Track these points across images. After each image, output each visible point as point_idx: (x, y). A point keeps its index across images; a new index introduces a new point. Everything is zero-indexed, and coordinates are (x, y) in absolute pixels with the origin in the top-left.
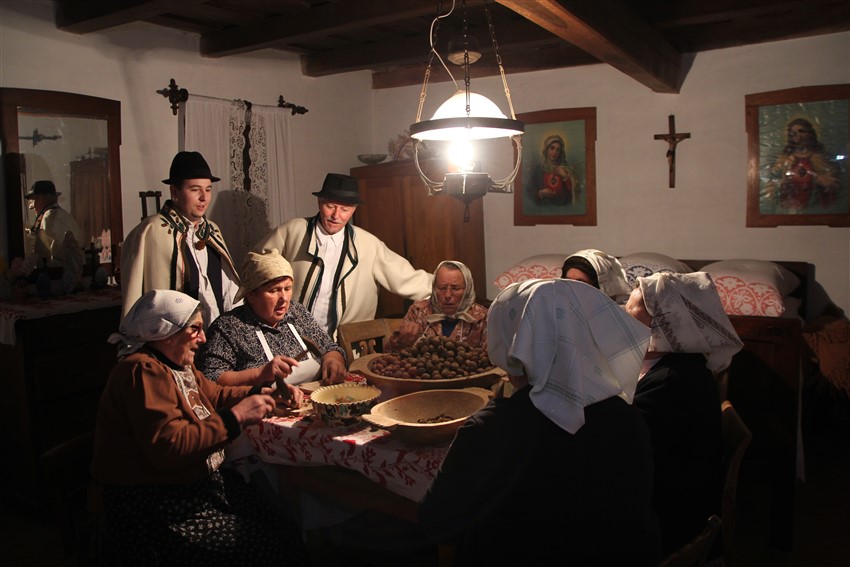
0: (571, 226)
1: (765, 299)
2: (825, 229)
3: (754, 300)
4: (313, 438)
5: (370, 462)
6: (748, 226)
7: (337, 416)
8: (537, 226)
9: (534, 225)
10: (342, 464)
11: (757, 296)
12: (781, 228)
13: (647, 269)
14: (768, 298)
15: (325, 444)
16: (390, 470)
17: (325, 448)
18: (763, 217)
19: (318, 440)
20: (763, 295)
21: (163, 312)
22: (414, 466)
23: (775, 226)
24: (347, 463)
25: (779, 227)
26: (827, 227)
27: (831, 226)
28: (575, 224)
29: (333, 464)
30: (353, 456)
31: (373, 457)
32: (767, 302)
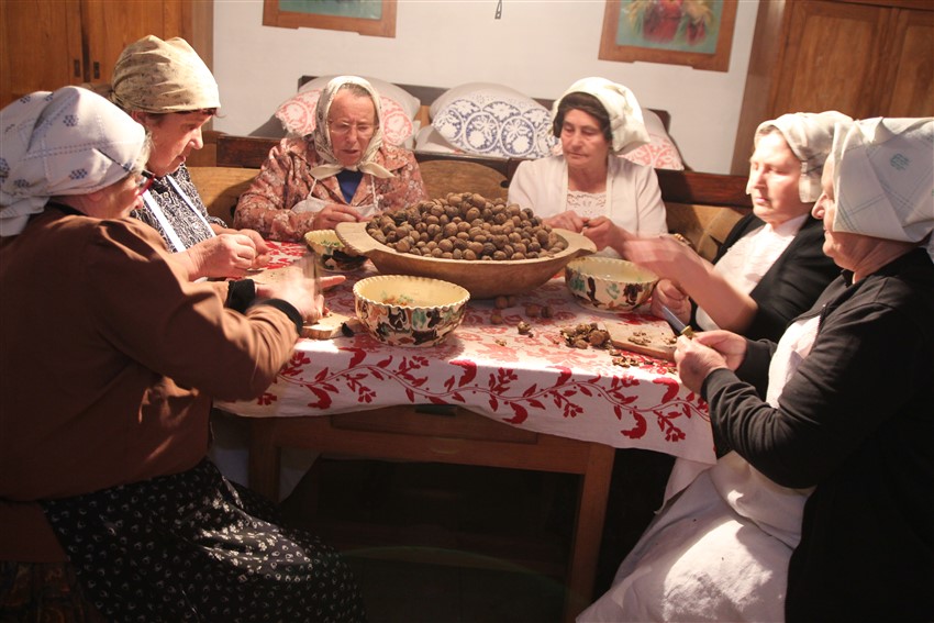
0: (356, 35)
1: (662, 155)
2: (688, 70)
3: (648, 154)
4: (383, 364)
5: (501, 390)
6: (600, 58)
7: (407, 326)
8: (301, 29)
9: (296, 28)
10: (449, 399)
11: (652, 151)
12: (639, 66)
13: (512, 107)
14: (665, 153)
15: (412, 372)
16: (541, 399)
17: (410, 377)
18: (620, 48)
19: (395, 365)
20: (659, 149)
21: (95, 136)
22: (588, 387)
23: (631, 61)
24: (458, 397)
25: (637, 63)
26: (689, 69)
27: (696, 67)
28: (361, 32)
29: (428, 401)
30: (472, 384)
31: (513, 382)
32: (663, 158)
